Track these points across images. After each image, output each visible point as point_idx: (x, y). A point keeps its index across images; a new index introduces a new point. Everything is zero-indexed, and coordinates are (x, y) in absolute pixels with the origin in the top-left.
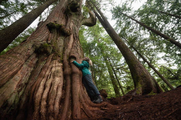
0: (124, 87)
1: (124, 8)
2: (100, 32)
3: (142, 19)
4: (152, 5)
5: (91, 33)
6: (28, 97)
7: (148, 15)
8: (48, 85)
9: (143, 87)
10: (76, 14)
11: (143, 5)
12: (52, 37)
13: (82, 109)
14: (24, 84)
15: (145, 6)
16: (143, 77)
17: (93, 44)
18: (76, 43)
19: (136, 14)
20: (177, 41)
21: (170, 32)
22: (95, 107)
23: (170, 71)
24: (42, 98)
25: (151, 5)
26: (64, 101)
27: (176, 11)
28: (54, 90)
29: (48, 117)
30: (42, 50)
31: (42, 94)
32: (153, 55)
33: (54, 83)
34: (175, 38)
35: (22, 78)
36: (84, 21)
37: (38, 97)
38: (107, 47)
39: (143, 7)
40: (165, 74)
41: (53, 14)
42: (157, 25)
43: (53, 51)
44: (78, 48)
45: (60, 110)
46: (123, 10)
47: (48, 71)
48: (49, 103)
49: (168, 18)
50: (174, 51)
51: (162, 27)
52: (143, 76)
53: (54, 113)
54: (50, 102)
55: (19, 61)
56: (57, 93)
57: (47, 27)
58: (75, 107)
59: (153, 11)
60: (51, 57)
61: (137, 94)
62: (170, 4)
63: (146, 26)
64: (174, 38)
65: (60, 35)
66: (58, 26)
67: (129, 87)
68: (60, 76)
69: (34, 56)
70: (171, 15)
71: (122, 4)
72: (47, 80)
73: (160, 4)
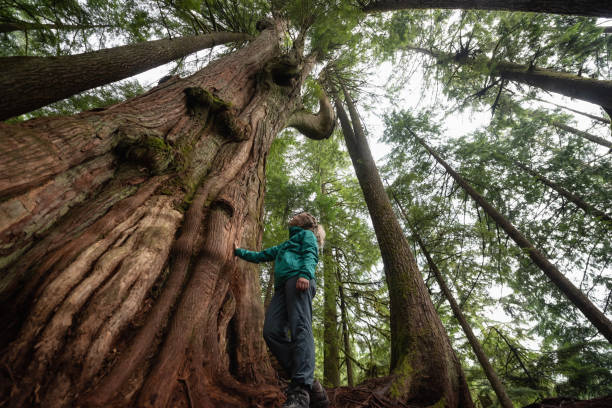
0: (359, 365)
1: (423, 123)
2: (337, 163)
3: (466, 169)
4: (501, 140)
5: (308, 159)
6: (21, 283)
7: (484, 162)
8: (107, 265)
9: (415, 377)
10: (282, 93)
11: (477, 132)
12: (188, 127)
13: (184, 382)
14: (28, 236)
15: (480, 137)
16: (425, 343)
17: (306, 191)
18: (252, 169)
19: (452, 148)
20: (552, 262)
21: (536, 230)
22: (233, 392)
23: (515, 352)
24: (64, 300)
25: (497, 137)
26: (135, 336)
27: (562, 175)
28: (118, 290)
29: (56, 374)
30: (139, 153)
31: (73, 288)
32: (474, 285)
33: (130, 264)
34: (549, 253)
35: (33, 213)
36: (299, 117)
37: (54, 294)
38: (342, 216)
39: (476, 137)
40: (499, 357)
41: (217, 67)
42: (503, 197)
43: (172, 168)
44: (254, 186)
45: (106, 361)
46: (419, 125)
47: (129, 221)
48: (80, 324)
49: (537, 187)
50: (539, 291)
51: (517, 208)
52: (426, 340)
53: (80, 367)
54: (86, 323)
55: (50, 159)
56: (123, 300)
57: (183, 95)
58: (162, 367)
59: (500, 157)
60: (156, 182)
61: (392, 396)
62: (549, 152)
63: (471, 189)
64: (545, 251)
65: (212, 131)
66: (218, 104)
67: (375, 367)
68: (159, 250)
69: (104, 163)
70: (547, 184)
71: (420, 108)
72: (110, 248)
73: (522, 145)
